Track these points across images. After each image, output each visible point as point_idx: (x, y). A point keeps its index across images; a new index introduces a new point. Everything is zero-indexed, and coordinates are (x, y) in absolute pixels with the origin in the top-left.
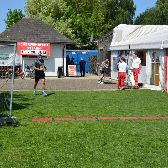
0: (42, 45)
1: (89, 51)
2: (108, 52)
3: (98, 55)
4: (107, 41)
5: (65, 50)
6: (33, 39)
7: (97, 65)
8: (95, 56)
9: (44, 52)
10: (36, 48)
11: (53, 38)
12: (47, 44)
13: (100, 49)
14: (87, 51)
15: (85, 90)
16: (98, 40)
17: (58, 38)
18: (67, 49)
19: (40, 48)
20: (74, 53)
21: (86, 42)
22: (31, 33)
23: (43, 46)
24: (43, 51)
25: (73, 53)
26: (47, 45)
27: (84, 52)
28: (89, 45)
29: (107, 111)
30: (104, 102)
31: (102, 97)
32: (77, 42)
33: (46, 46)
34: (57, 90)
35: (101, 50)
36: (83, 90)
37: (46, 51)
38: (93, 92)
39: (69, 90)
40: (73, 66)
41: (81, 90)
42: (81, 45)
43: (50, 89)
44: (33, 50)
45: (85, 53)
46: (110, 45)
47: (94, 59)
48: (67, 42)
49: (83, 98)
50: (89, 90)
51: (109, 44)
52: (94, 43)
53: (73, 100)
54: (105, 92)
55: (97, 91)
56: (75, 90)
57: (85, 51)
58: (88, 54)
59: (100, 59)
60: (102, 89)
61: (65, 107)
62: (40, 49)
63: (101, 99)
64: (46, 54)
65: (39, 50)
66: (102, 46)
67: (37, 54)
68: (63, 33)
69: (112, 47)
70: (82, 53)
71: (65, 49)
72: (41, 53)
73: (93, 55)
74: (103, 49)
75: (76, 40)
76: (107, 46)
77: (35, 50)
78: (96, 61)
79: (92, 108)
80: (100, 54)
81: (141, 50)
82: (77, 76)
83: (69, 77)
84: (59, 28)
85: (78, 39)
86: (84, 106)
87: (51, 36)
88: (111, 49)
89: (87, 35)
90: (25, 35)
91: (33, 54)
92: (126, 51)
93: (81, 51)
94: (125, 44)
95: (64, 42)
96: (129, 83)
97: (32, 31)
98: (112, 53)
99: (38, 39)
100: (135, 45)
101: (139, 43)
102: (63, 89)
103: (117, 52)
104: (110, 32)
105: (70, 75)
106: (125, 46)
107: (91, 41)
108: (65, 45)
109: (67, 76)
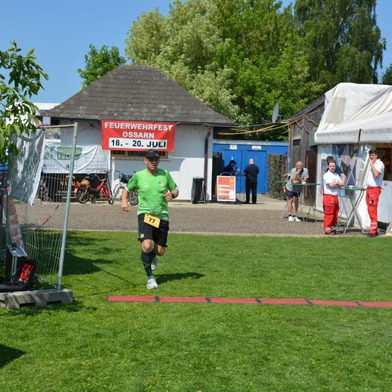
0: (157, 129)
1: (269, 144)
2: (312, 146)
3: (288, 155)
4: (311, 122)
5: (212, 141)
6: (138, 114)
7: (286, 177)
8: (281, 156)
9: (162, 144)
11: (184, 112)
12: (170, 126)
13: (294, 141)
14: (265, 144)
15: (249, 235)
16: (290, 120)
17: (195, 112)
18: (216, 137)
19: (152, 135)
20: (235, 148)
22: (134, 101)
23: (159, 129)
24: (158, 141)
25: (232, 148)
26: (168, 127)
27: (257, 146)
32: (243, 122)
33: (167, 129)
34: (183, 233)
35: (297, 142)
36: (243, 235)
37: (166, 141)
38: (264, 238)
39: (212, 234)
41: (240, 234)
42: (251, 129)
44: (137, 138)
45: (260, 148)
46: (316, 131)
48: (217, 121)
50: (257, 235)
51: (313, 129)
52: (283, 124)
54: (295, 241)
55: (276, 238)
56: (224, 234)
57: (260, 143)
58: (266, 151)
60: (291, 232)
62: (153, 137)
64: (166, 148)
65: (151, 138)
66: (299, 133)
67: (145, 147)
68: (211, 101)
69: (319, 135)
70: (253, 147)
71: (211, 137)
72: (155, 145)
73: (278, 154)
74: (300, 140)
75: (242, 118)
76: (310, 132)
77: (141, 138)
78: (285, 168)
79: (253, 276)
80: (294, 151)
81: (386, 144)
82: (237, 202)
83: (218, 202)
84: (200, 89)
85: (244, 116)
86: (236, 270)
87: (180, 107)
88: (317, 139)
89: (268, 106)
90: (121, 105)
91: (137, 147)
92: (351, 145)
93: (250, 143)
94: (349, 130)
95: (208, 122)
96: (356, 220)
97: (137, 96)
98: (320, 149)
99: (150, 114)
100: (373, 132)
101: (381, 128)
102: (199, 229)
103: (331, 147)
104: (318, 102)
105: (221, 197)
106: (349, 133)
107: (274, 119)
108: (210, 129)
109: (214, 200)
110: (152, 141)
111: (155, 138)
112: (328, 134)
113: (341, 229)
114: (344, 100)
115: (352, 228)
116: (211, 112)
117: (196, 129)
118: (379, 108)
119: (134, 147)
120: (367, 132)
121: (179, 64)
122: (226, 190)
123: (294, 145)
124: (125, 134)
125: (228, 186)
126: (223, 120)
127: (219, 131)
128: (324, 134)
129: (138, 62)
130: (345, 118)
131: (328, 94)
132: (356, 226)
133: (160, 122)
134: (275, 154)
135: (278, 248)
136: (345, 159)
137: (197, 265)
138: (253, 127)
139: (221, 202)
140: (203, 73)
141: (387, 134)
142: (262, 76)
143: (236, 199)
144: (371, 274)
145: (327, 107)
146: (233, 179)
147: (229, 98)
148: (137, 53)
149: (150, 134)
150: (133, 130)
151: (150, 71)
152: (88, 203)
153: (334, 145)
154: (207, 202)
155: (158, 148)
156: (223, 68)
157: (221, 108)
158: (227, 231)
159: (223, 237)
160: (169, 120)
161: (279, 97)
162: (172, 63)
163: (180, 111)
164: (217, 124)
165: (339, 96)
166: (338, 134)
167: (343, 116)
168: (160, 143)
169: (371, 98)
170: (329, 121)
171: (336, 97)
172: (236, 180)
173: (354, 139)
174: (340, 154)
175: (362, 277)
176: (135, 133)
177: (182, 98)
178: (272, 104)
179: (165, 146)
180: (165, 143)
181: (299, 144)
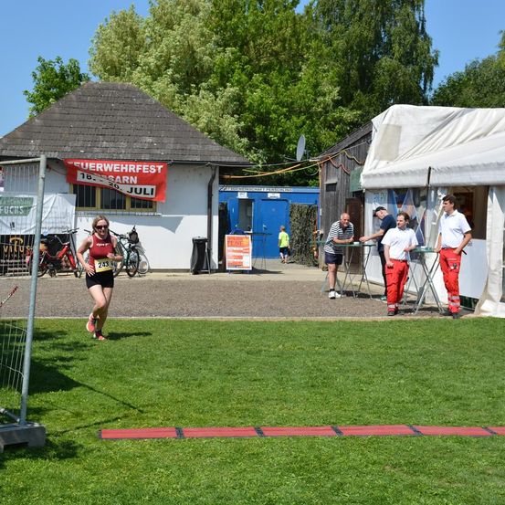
0: (141, 171)
1: (291, 189)
2: (354, 193)
3: (319, 204)
5: (217, 187)
6: (113, 150)
7: (316, 235)
8: (310, 206)
9: (148, 191)
10: (124, 177)
11: (178, 146)
12: (160, 167)
13: (328, 185)
14: (284, 190)
16: (320, 157)
17: (193, 147)
18: (223, 182)
19: (135, 180)
20: (245, 196)
21: (281, 160)
22: (106, 132)
23: (144, 171)
24: (143, 187)
25: (240, 196)
26: (156, 168)
27: (274, 193)
28: (290, 170)
33: (155, 171)
34: (190, 318)
35: (331, 187)
36: (276, 319)
39: (231, 318)
40: (241, 238)
41: (271, 319)
42: (265, 169)
43: (168, 315)
45: (278, 195)
47: (307, 214)
48: (224, 159)
49: (280, 347)
51: (356, 169)
52: (309, 163)
53: (244, 355)
54: (352, 326)
57: (278, 189)
58: (286, 201)
62: (135, 182)
64: (153, 196)
65: (133, 184)
66: (335, 175)
68: (210, 132)
69: (367, 177)
70: (269, 195)
71: (216, 181)
72: (138, 191)
73: (304, 204)
74: (336, 184)
75: (253, 156)
76: (352, 173)
77: (118, 183)
78: (315, 222)
80: (327, 199)
81: (465, 187)
82: (253, 271)
83: (228, 271)
87: (172, 140)
88: (364, 183)
89: (287, 138)
90: (90, 138)
92: (416, 190)
93: (264, 190)
95: (213, 160)
97: (111, 125)
98: (368, 196)
99: (130, 150)
100: (450, 170)
102: (210, 312)
103: (386, 193)
104: (362, 132)
105: (231, 265)
107: (299, 157)
108: (215, 170)
109: (221, 268)
110: (134, 187)
111: (138, 184)
112: (381, 175)
113: (410, 307)
114: (399, 128)
116: (215, 147)
117: (195, 170)
118: (447, 138)
120: (439, 171)
122: (238, 254)
123: (327, 190)
125: (241, 248)
126: (233, 159)
127: (229, 174)
130: (401, 153)
131: (375, 121)
132: (430, 302)
134: (300, 204)
136: (408, 209)
139: (232, 271)
141: (471, 173)
142: (277, 97)
145: (376, 138)
146: (248, 239)
147: (234, 126)
149: (131, 178)
151: (129, 90)
152: (45, 276)
153: (390, 190)
154: (213, 271)
155: (142, 195)
156: (225, 87)
158: (252, 314)
159: (248, 324)
160: (157, 159)
163: (172, 146)
164: (224, 162)
165: (392, 123)
167: (398, 150)
168: (145, 189)
169: (436, 125)
170: (379, 157)
171: (388, 124)
174: (400, 202)
177: (174, 128)
178: (292, 135)
179: (152, 194)
180: (152, 190)
181: (335, 190)
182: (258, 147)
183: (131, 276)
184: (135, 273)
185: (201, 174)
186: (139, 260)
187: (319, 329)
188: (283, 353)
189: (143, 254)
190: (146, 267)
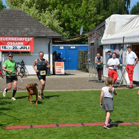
0: (24, 40)
1: (79, 45)
2: (100, 46)
3: (88, 50)
4: (99, 34)
5: (52, 45)
6: (14, 33)
7: (88, 61)
8: (85, 51)
9: (27, 48)
10: (18, 43)
11: (37, 31)
12: (31, 39)
13: (91, 43)
14: (77, 45)
15: (73, 90)
16: (88, 33)
17: (43, 31)
18: (54, 43)
19: (22, 44)
20: (62, 48)
21: (75, 35)
22: (12, 27)
23: (25, 40)
24: (25, 46)
26: (30, 39)
27: (73, 47)
28: (78, 38)
29: (96, 115)
30: (94, 104)
31: (92, 99)
32: (65, 36)
33: (29, 40)
35: (92, 44)
36: (70, 90)
37: (29, 46)
39: (55, 91)
40: (61, 63)
41: (69, 90)
42: (69, 39)
44: (15, 45)
45: (74, 47)
46: (102, 38)
47: (84, 54)
48: (54, 35)
49: (70, 99)
50: (77, 90)
51: (100, 37)
52: (85, 36)
53: (57, 102)
54: (96, 92)
55: (86, 91)
56: (61, 90)
57: (75, 45)
58: (77, 49)
59: (91, 55)
60: (93, 88)
61: (47, 111)
63: (90, 101)
64: (29, 50)
65: (22, 45)
66: (93, 40)
67: (19, 50)
68: (49, 26)
69: (103, 40)
70: (71, 47)
71: (51, 43)
72: (24, 48)
73: (83, 50)
74: (94, 43)
75: (64, 34)
76: (99, 39)
77: (16, 45)
78: (87, 57)
79: (78, 111)
80: (91, 48)
81: (136, 43)
82: (65, 74)
83: (56, 75)
84: (44, 20)
85: (66, 32)
86: (69, 109)
87: (35, 29)
88: (102, 42)
89: (76, 27)
91: (15, 50)
92: (120, 44)
93: (70, 45)
94: (118, 37)
95: (50, 36)
96: (124, 81)
98: (104, 47)
99: (20, 33)
100: (130, 37)
101: (134, 36)
103: (110, 46)
104: (102, 24)
105: (57, 72)
106: (118, 39)
107: (81, 34)
108: (51, 39)
109: (54, 74)
110: (22, 46)
111: (24, 45)
112: (108, 40)
113: (117, 85)
114: (115, 23)
115: (122, 85)
116: (51, 31)
117: (44, 39)
118: (131, 26)
119: (13, 50)
120: (127, 38)
121: (34, 8)
122: (60, 69)
123: (91, 45)
124: (9, 43)
125: (61, 67)
126: (57, 35)
127: (55, 40)
128: (106, 40)
129: (13, 8)
130: (115, 32)
131: (107, 20)
132: (124, 83)
133: (25, 37)
134: (82, 50)
135: (88, 96)
136: (117, 51)
137: (49, 107)
138: (70, 38)
139: (57, 75)
140: (45, 13)
141: (137, 38)
142: (73, 13)
143: (65, 73)
144: (135, 107)
145: (107, 26)
146: (63, 63)
147: (58, 24)
148: (12, 3)
149: (21, 43)
150: (13, 41)
151: (20, 11)
153: (111, 45)
154: (51, 75)
155: (25, 50)
156: (54, 10)
157: (55, 29)
158: (62, 89)
159: (60, 92)
160: (30, 36)
161: (82, 23)
162: (30, 8)
163: (35, 31)
164: (54, 37)
165: (112, 21)
166: (113, 39)
167: (114, 30)
168: (26, 47)
169: (128, 21)
170: (108, 33)
171: (111, 22)
172: (64, 64)
173: (121, 42)
174: (114, 49)
175: (132, 109)
176: (14, 43)
177: (36, 25)
178: (78, 26)
179: (29, 49)
180: (29, 47)
181: (94, 45)
182: (67, 30)
183: (22, 77)
184: (23, 76)
185: (46, 41)
186: (25, 71)
187: (84, 93)
188: (70, 101)
189: (26, 69)
190: (27, 74)
